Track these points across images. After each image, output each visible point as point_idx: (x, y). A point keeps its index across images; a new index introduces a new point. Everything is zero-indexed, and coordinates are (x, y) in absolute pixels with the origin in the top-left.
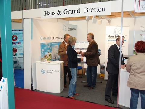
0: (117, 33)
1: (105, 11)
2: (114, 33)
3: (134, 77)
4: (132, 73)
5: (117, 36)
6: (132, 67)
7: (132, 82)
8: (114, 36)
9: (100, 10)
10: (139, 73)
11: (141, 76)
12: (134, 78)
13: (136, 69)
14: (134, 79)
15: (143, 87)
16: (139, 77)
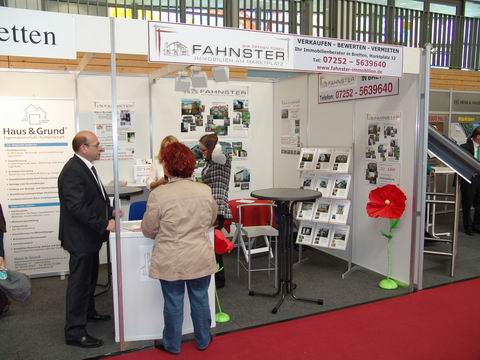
0: (35, 119)
1: (54, 43)
2: (23, 120)
3: (173, 248)
4: (165, 236)
5: (35, 130)
6: (164, 219)
7: (169, 262)
8: (27, 131)
9: (35, 38)
10: (185, 235)
11: (191, 242)
12: (173, 251)
13: (179, 224)
14: (174, 254)
15: (200, 270)
16: (189, 245)
